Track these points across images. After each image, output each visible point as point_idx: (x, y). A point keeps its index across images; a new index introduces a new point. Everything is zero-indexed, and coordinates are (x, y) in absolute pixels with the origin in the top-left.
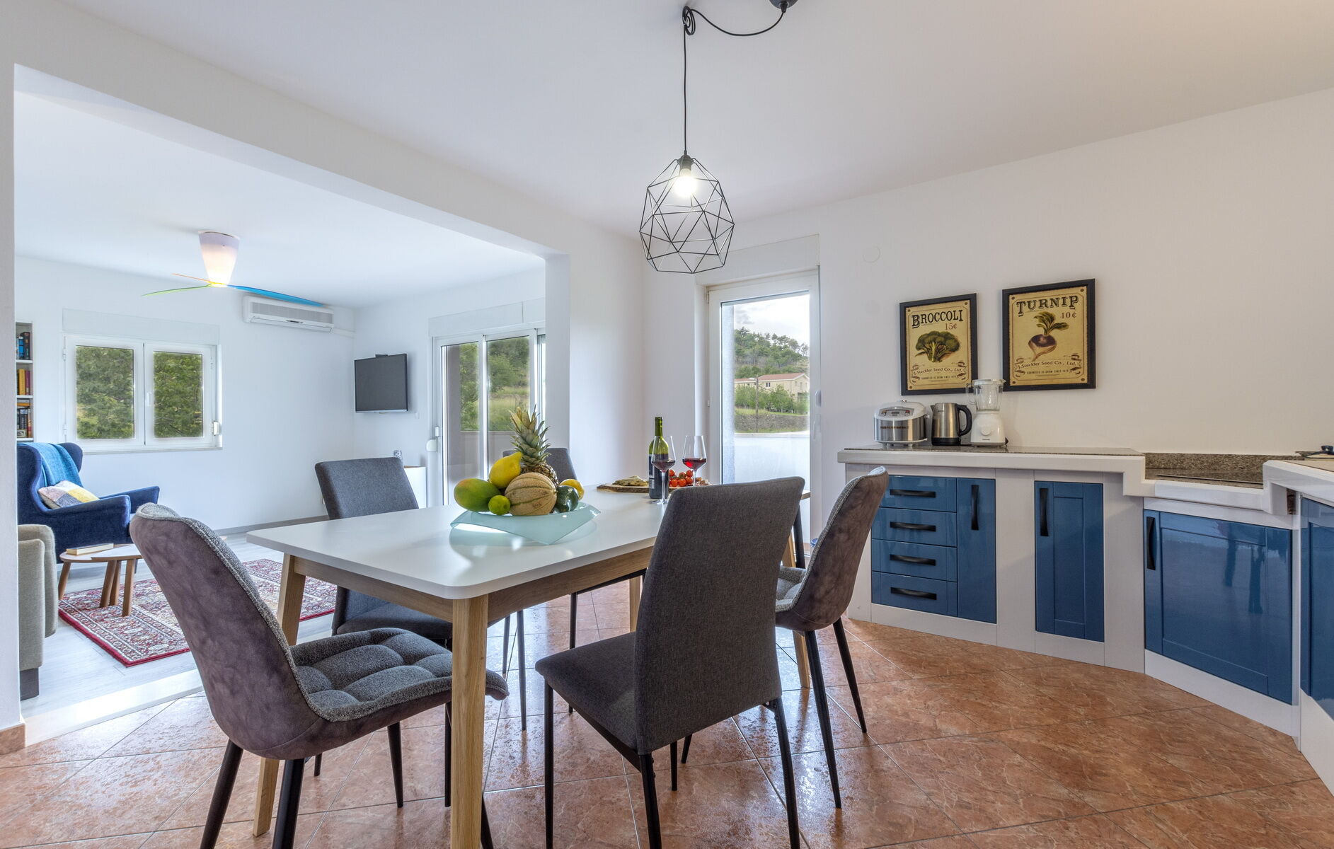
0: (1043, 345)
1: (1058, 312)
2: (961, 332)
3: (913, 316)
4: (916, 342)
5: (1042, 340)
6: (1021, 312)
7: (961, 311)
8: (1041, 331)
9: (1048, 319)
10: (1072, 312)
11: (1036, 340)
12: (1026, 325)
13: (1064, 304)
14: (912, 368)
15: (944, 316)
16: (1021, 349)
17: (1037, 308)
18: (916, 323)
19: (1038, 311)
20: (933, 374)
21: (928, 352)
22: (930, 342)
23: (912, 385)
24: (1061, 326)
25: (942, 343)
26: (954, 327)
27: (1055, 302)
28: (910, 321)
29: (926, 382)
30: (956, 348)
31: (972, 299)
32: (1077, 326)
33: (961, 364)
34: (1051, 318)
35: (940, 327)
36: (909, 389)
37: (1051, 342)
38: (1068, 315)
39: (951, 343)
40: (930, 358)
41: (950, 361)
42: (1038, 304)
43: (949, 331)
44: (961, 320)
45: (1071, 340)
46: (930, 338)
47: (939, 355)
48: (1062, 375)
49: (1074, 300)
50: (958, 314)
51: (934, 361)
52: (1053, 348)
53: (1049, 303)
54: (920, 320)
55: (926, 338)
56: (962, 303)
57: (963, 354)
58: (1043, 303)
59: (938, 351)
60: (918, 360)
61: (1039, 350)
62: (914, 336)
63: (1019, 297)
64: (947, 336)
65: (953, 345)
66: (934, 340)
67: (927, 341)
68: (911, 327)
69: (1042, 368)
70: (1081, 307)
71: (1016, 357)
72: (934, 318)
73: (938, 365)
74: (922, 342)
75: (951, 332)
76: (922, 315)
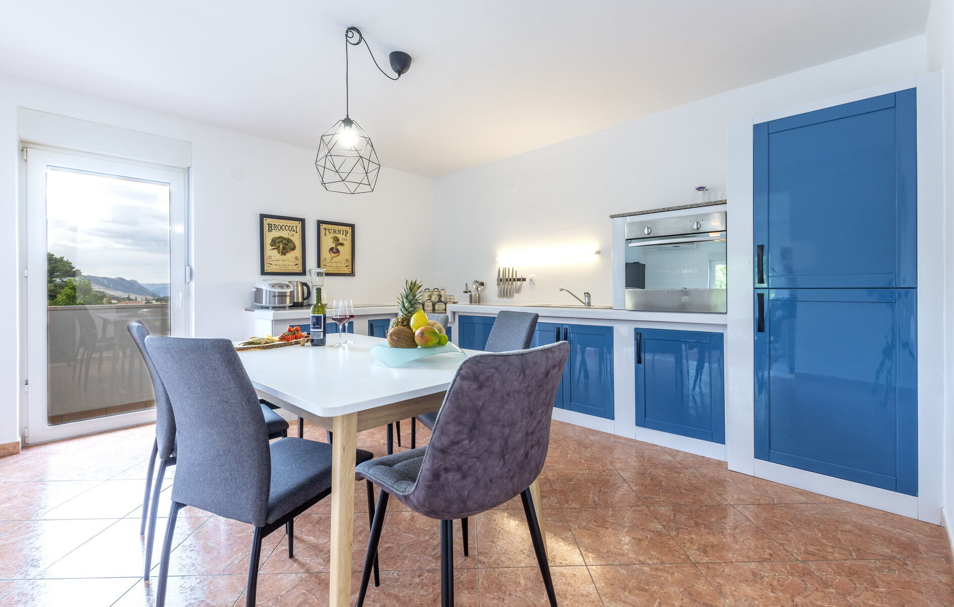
0: (335, 253)
1: (341, 237)
2: (296, 239)
3: (269, 224)
4: (271, 241)
5: (334, 250)
6: (325, 234)
7: (296, 227)
8: (334, 246)
9: (336, 239)
10: (346, 238)
11: (331, 249)
12: (328, 242)
13: (343, 234)
14: (267, 258)
15: (287, 228)
16: (326, 254)
17: (332, 233)
18: (270, 229)
19: (333, 235)
20: (281, 263)
21: (278, 248)
22: (279, 243)
23: (268, 269)
24: (342, 244)
25: (286, 244)
26: (293, 235)
27: (339, 232)
28: (266, 228)
29: (277, 267)
30: (294, 249)
31: (302, 221)
32: (348, 244)
33: (296, 258)
34: (338, 240)
35: (285, 234)
36: (266, 271)
37: (338, 251)
38: (345, 239)
39: (291, 245)
40: (279, 252)
41: (291, 255)
42: (333, 231)
43: (290, 237)
44: (296, 232)
45: (345, 251)
46: (279, 240)
47: (285, 251)
48: (342, 269)
49: (347, 233)
50: (295, 228)
51: (281, 255)
52: (338, 255)
53: (337, 232)
54: (273, 227)
55: (276, 239)
56: (297, 222)
57: (298, 252)
58: (335, 232)
59: (284, 248)
60: (270, 252)
61: (333, 255)
62: (269, 237)
63: (324, 226)
64: (289, 240)
65: (292, 246)
66: (281, 241)
67: (277, 241)
68: (267, 231)
69: (334, 264)
70: (349, 235)
71: (323, 258)
72: (281, 228)
73: (283, 257)
74: (274, 242)
75: (292, 238)
76: (274, 225)
